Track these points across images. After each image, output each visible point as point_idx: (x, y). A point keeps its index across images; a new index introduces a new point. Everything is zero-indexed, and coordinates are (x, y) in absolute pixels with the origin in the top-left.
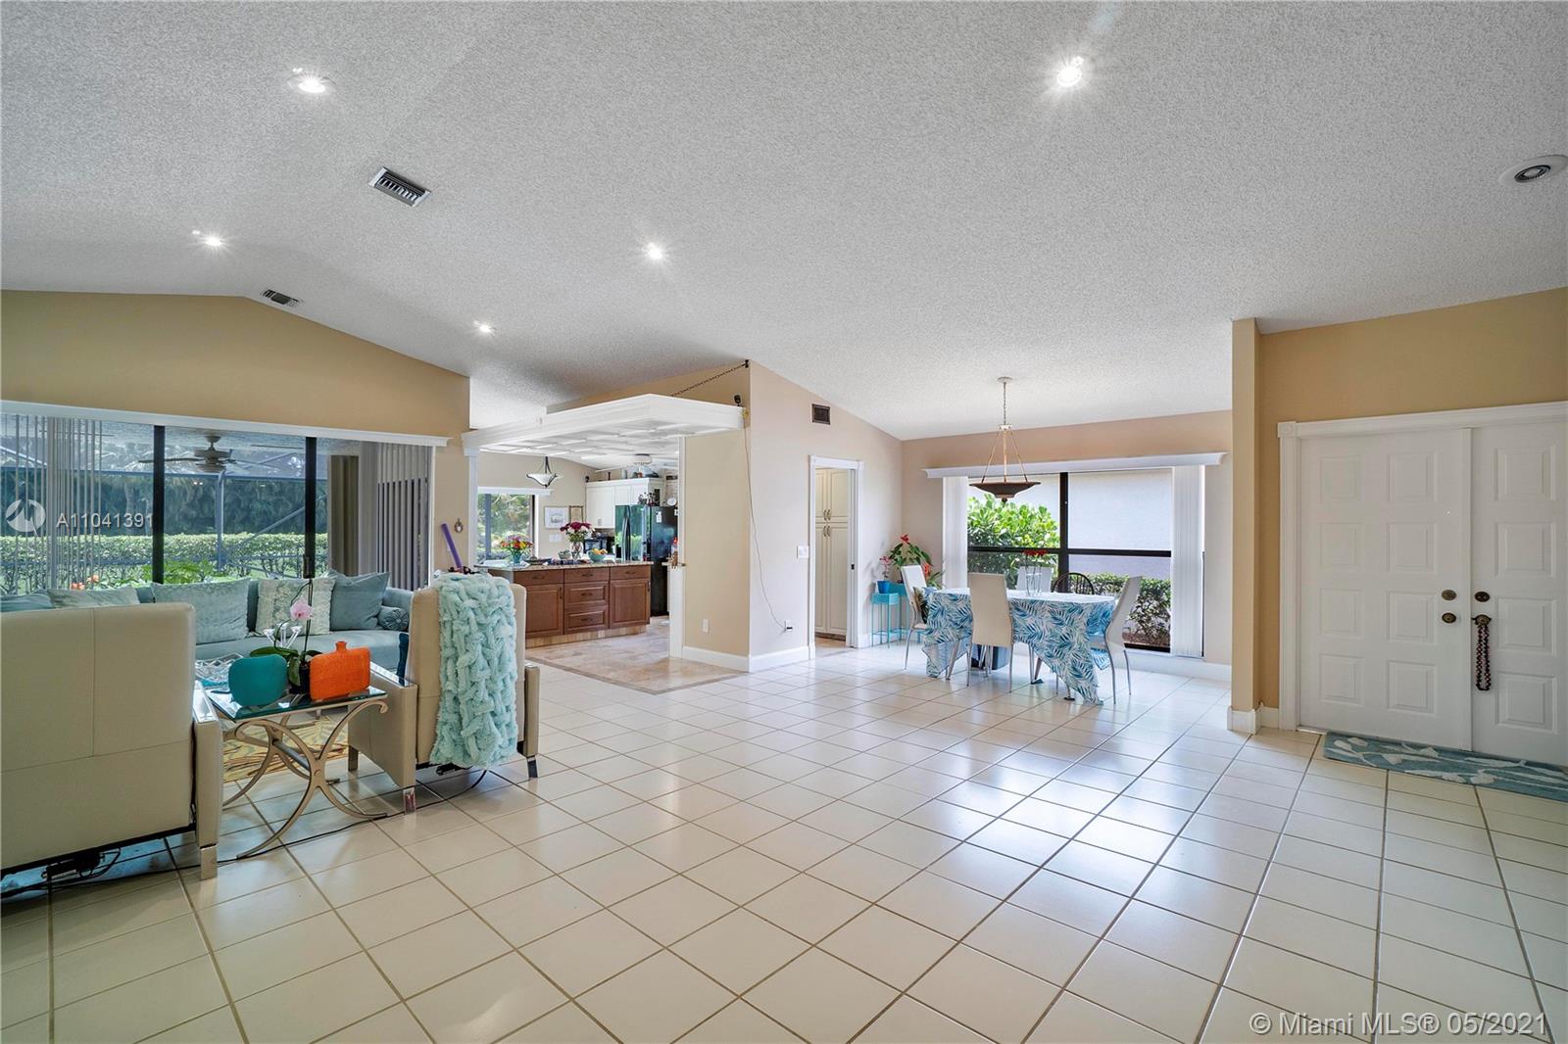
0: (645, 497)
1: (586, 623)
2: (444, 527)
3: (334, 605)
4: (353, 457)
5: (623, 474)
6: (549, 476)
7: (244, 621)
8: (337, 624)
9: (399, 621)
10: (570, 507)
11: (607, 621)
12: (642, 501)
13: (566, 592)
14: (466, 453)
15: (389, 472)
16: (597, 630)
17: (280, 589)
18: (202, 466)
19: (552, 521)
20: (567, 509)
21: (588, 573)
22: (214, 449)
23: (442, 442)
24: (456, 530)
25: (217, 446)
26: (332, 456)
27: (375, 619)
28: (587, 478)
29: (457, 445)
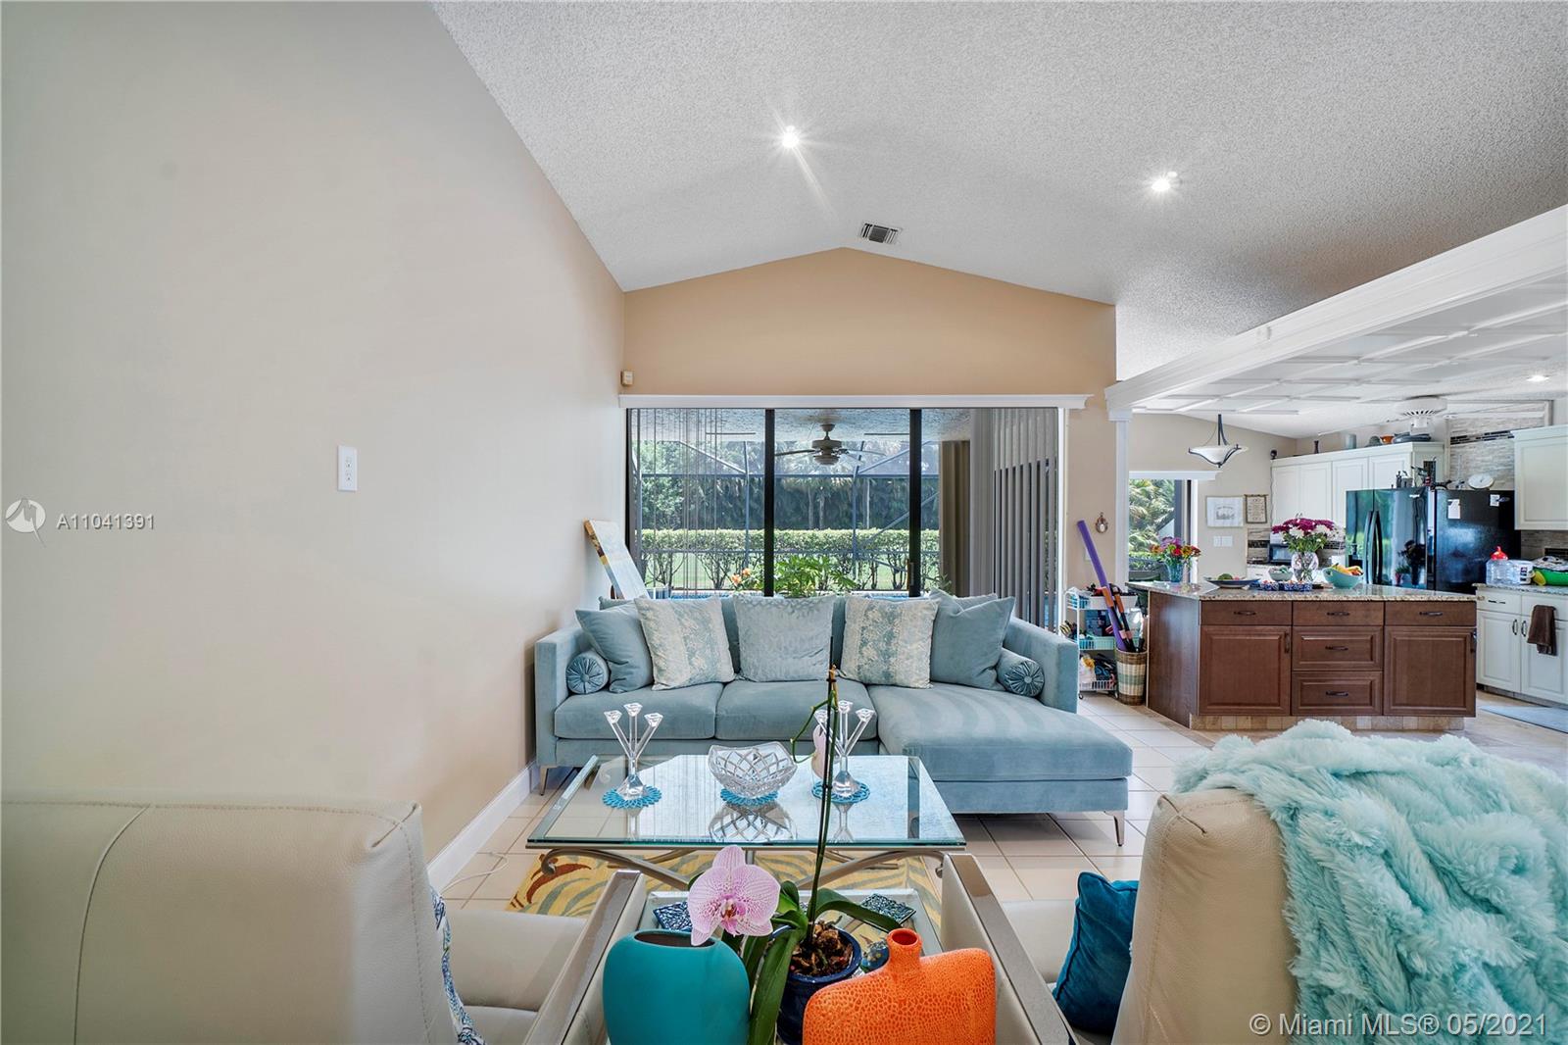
0: (1410, 474)
1: (1334, 699)
2: (1081, 525)
3: (937, 643)
4: (964, 442)
5: (1348, 441)
6: (1224, 449)
7: (826, 653)
8: (941, 673)
9: (1028, 680)
10: (1246, 496)
11: (1377, 701)
12: (1402, 484)
13: (1295, 640)
14: (1112, 417)
15: (1008, 453)
16: (1356, 713)
17: (870, 613)
18: (818, 458)
19: (1218, 517)
20: (1242, 499)
21: (1338, 609)
22: (829, 439)
23: (1078, 402)
24: (1098, 530)
25: (834, 436)
26: (943, 442)
27: (993, 672)
28: (1274, 452)
29: (1099, 405)
